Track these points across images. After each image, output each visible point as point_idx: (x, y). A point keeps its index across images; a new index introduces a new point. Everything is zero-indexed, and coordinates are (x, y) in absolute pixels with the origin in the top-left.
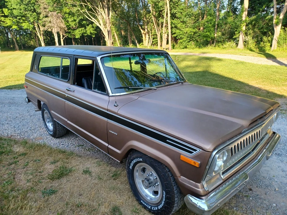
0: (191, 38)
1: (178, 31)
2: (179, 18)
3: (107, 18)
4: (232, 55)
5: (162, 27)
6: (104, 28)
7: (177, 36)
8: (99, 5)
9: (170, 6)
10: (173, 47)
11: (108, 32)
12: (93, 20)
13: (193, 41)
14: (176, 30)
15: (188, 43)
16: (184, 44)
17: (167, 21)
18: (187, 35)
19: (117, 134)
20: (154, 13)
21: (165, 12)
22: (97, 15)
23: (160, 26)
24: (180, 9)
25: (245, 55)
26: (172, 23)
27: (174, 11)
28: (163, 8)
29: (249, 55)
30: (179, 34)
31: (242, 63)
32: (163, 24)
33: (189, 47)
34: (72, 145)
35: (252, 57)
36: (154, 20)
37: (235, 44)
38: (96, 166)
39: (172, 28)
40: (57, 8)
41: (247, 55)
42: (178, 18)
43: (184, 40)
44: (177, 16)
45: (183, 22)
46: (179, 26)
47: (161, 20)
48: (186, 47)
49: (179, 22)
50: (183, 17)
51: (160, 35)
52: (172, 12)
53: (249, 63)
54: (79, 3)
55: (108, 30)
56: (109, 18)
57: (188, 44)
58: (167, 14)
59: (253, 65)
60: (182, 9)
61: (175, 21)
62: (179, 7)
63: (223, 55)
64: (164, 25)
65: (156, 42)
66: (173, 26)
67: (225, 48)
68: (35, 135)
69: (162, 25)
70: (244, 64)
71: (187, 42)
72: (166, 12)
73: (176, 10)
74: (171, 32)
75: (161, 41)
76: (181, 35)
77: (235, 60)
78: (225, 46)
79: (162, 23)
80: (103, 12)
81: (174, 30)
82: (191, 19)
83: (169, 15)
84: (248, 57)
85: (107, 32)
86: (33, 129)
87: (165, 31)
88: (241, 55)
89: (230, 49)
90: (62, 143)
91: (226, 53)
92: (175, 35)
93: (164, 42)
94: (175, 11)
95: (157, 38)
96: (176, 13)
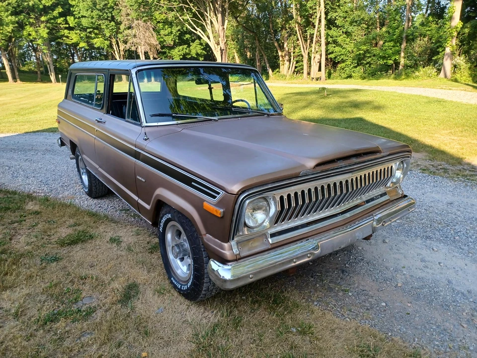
0: (360, 60)
1: (337, 49)
2: (340, 27)
3: (221, 28)
4: (427, 89)
5: (312, 41)
6: (216, 45)
7: (335, 58)
8: (208, 8)
9: (325, 7)
10: (329, 75)
11: (222, 50)
12: (199, 32)
13: (363, 66)
14: (335, 47)
15: (355, 69)
16: (347, 72)
17: (319, 31)
18: (352, 55)
19: (144, 181)
20: (299, 18)
21: (316, 16)
22: (204, 24)
23: (309, 41)
24: (343, 12)
25: (450, 89)
26: (328, 35)
27: (332, 15)
28: (314, 11)
29: (457, 88)
30: (340, 54)
31: (439, 101)
32: (313, 38)
33: (356, 75)
34: (112, 208)
35: (463, 92)
36: (298, 31)
37: (435, 70)
38: (133, 235)
39: (327, 44)
40: (143, 13)
41: (454, 88)
42: (338, 27)
43: (347, 63)
44: (337, 24)
45: (347, 33)
46: (339, 40)
47: (309, 31)
48: (350, 77)
49: (341, 33)
50: (347, 25)
51: (307, 57)
52: (329, 17)
53: (452, 102)
54: (177, 5)
55: (221, 48)
56: (224, 28)
57: (354, 71)
58: (320, 21)
59: (458, 105)
60: (346, 12)
61: (334, 32)
62: (341, 8)
63: (411, 88)
64: (314, 40)
65: (301, 67)
66: (330, 40)
67: (417, 77)
68: (66, 193)
69: (311, 39)
70: (442, 103)
71: (352, 66)
72: (318, 17)
73: (337, 14)
74: (327, 51)
75: (310, 67)
76: (343, 56)
77: (427, 97)
78: (417, 73)
79: (312, 36)
80: (215, 18)
81: (331, 48)
82: (360, 28)
83: (323, 22)
84: (455, 91)
85: (219, 52)
86: (66, 186)
87: (317, 50)
88: (442, 88)
89: (426, 78)
90: (99, 206)
91: (417, 86)
92: (332, 56)
93: (315, 67)
94: (335, 15)
95: (302, 61)
96: (336, 19)
